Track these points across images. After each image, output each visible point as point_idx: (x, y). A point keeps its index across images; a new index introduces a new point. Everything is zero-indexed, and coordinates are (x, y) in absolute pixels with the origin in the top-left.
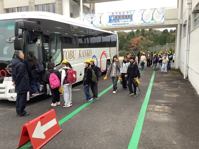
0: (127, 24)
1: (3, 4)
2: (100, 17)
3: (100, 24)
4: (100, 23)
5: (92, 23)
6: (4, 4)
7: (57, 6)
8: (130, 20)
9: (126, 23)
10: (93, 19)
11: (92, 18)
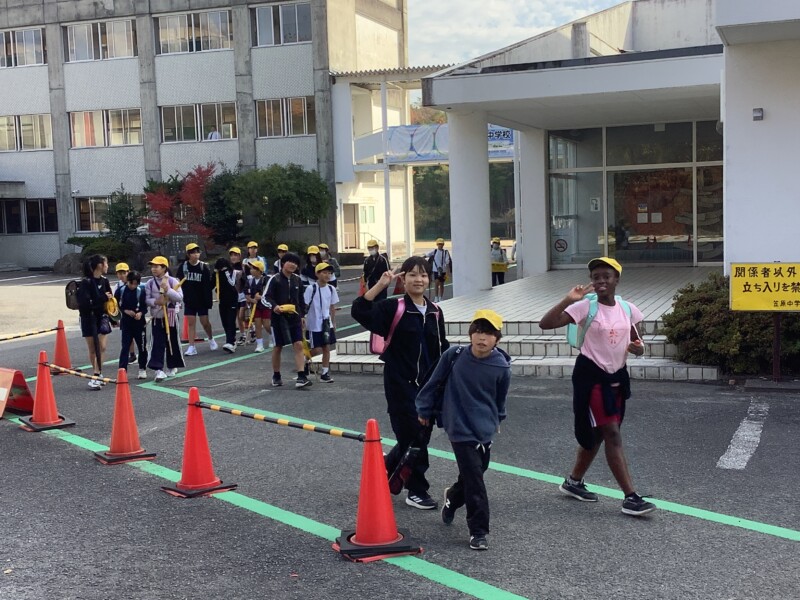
0: (502, 151)
1: (156, 94)
2: (434, 134)
3: (435, 151)
4: (434, 147)
5: (412, 149)
6: (158, 92)
7: (319, 106)
8: (508, 142)
9: (499, 149)
10: (415, 139)
11: (412, 136)
